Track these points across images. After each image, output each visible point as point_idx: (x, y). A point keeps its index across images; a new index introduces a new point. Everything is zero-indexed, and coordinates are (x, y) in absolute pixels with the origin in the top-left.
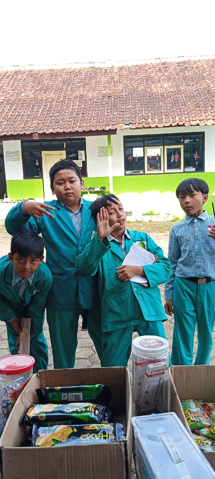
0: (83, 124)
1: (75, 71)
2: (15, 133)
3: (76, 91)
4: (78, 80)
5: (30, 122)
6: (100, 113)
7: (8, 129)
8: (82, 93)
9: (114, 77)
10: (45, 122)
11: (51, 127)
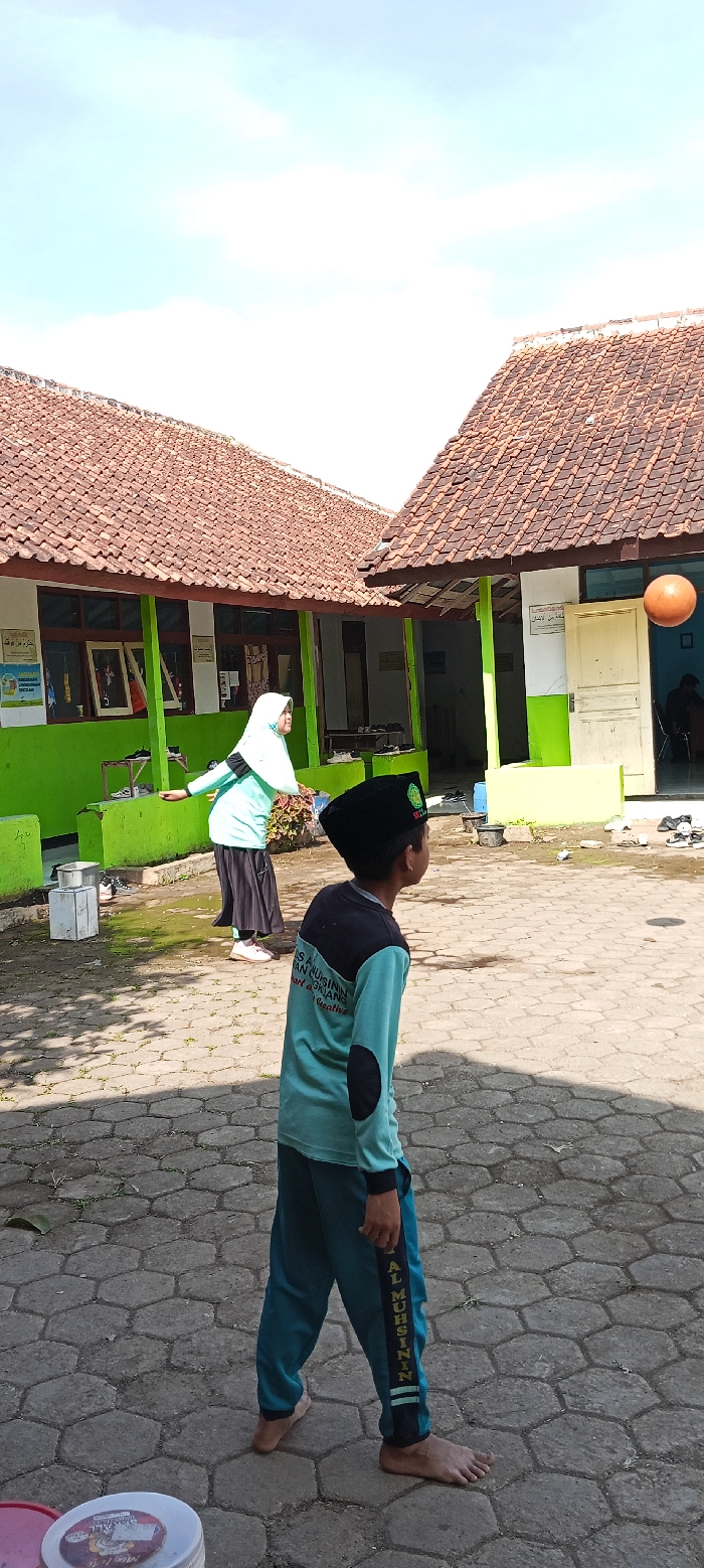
2: (563, 546)
5: (613, 505)
7: (540, 533)
10: (665, 500)
11: (684, 516)
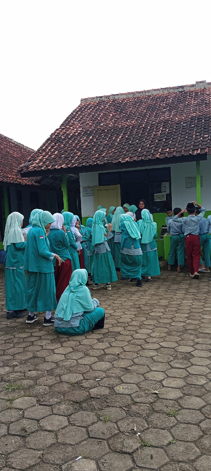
0: (165, 150)
1: (162, 96)
2: (88, 165)
3: (162, 116)
4: (164, 105)
5: (105, 152)
6: (186, 137)
7: (80, 160)
8: (168, 118)
9: (206, 99)
10: (123, 150)
11: (128, 156)
